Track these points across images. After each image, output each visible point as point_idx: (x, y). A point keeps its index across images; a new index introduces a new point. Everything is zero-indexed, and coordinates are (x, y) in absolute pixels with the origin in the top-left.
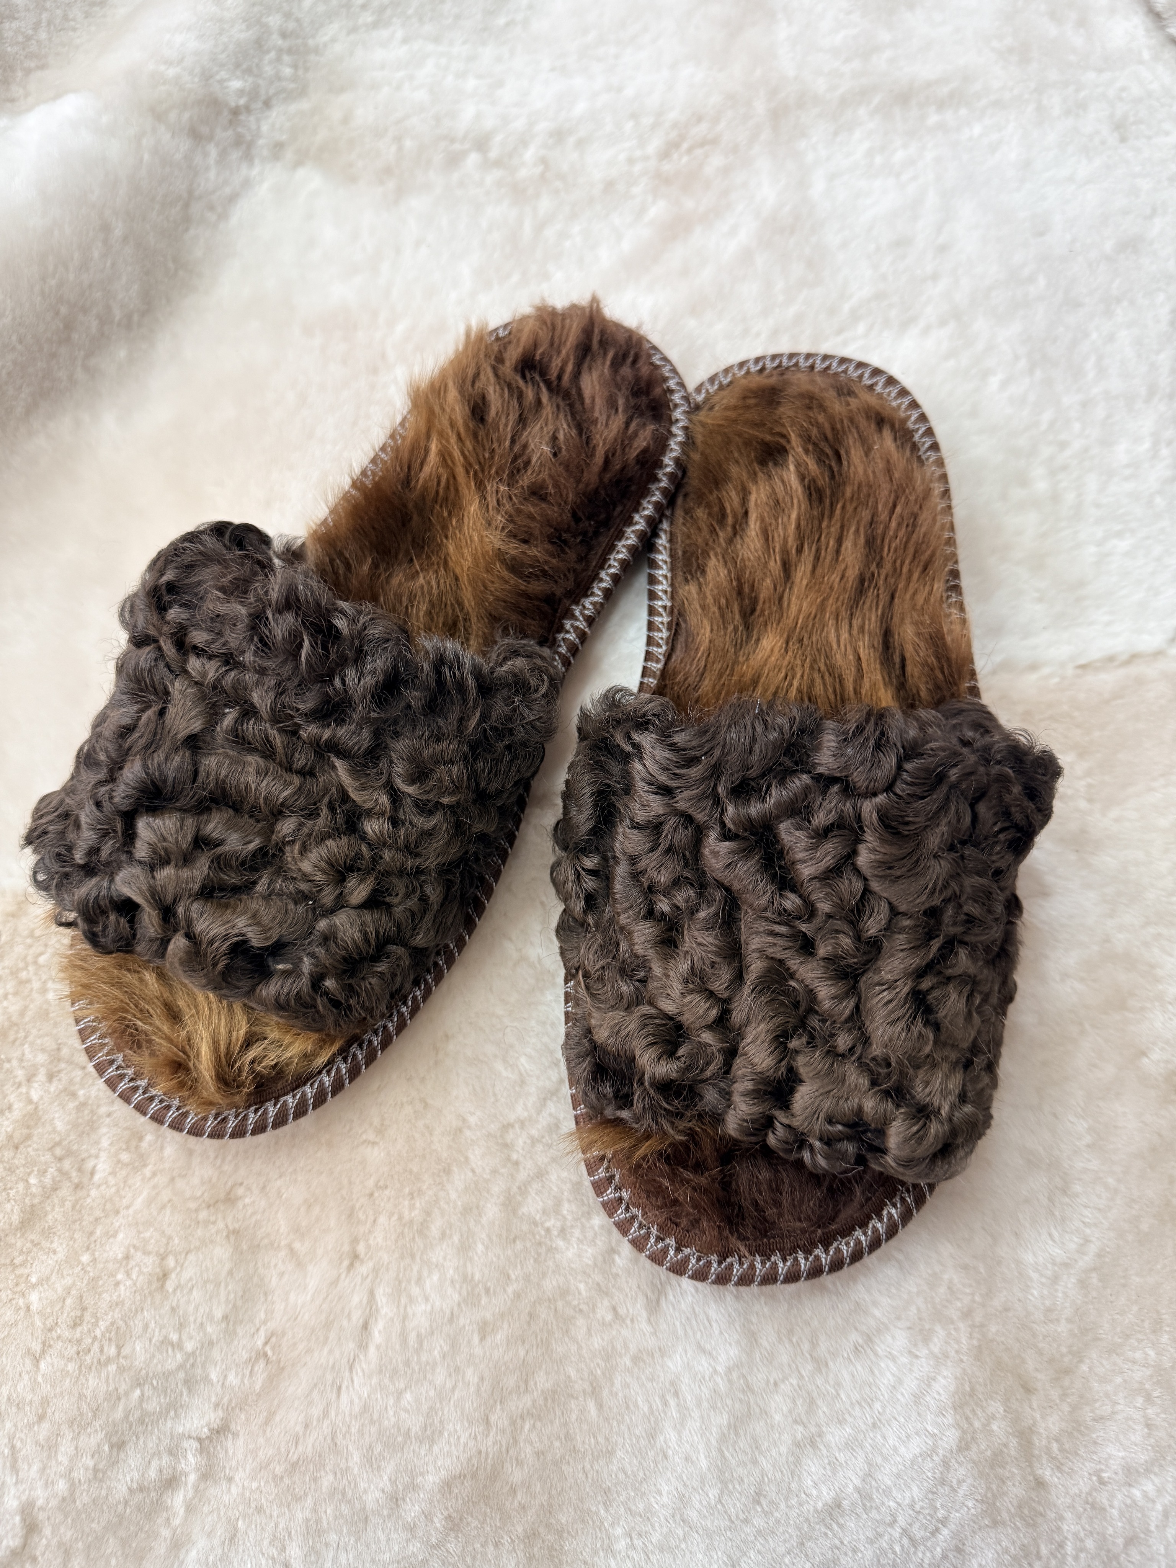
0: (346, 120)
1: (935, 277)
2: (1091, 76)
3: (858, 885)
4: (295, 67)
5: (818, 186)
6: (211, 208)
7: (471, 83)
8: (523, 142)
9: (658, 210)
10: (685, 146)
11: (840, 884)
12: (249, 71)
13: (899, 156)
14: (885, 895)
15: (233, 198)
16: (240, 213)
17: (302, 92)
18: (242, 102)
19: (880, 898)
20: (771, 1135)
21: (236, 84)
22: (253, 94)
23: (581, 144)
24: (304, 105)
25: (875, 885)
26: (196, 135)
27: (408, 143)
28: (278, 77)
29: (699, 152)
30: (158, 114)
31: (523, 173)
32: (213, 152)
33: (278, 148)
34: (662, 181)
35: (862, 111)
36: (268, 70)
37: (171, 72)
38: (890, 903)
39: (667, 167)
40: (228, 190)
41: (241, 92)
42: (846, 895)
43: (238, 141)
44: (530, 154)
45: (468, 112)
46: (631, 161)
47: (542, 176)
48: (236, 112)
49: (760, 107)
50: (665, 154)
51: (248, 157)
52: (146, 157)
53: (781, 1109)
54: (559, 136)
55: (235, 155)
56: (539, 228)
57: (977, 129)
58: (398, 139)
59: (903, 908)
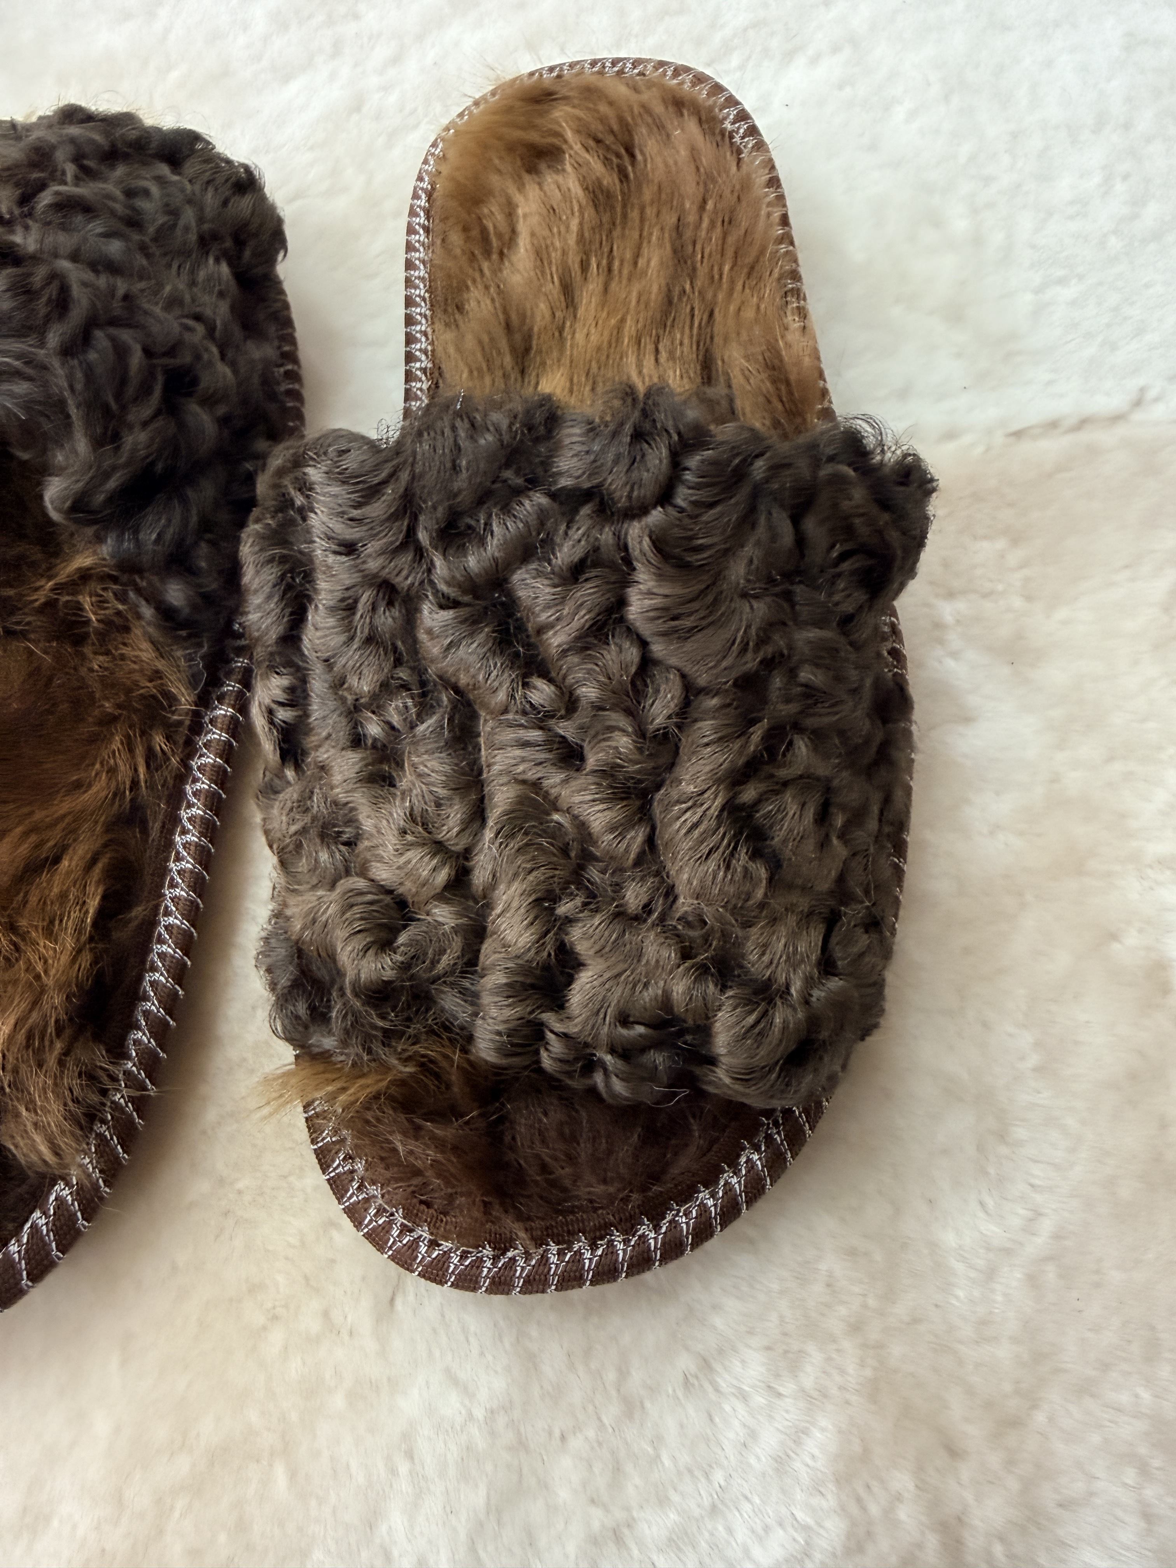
3: (633, 654)
11: (605, 653)
14: (673, 661)
19: (668, 668)
20: (544, 1054)
25: (658, 649)
38: (683, 676)
42: (614, 668)
53: (552, 1010)
59: (702, 680)
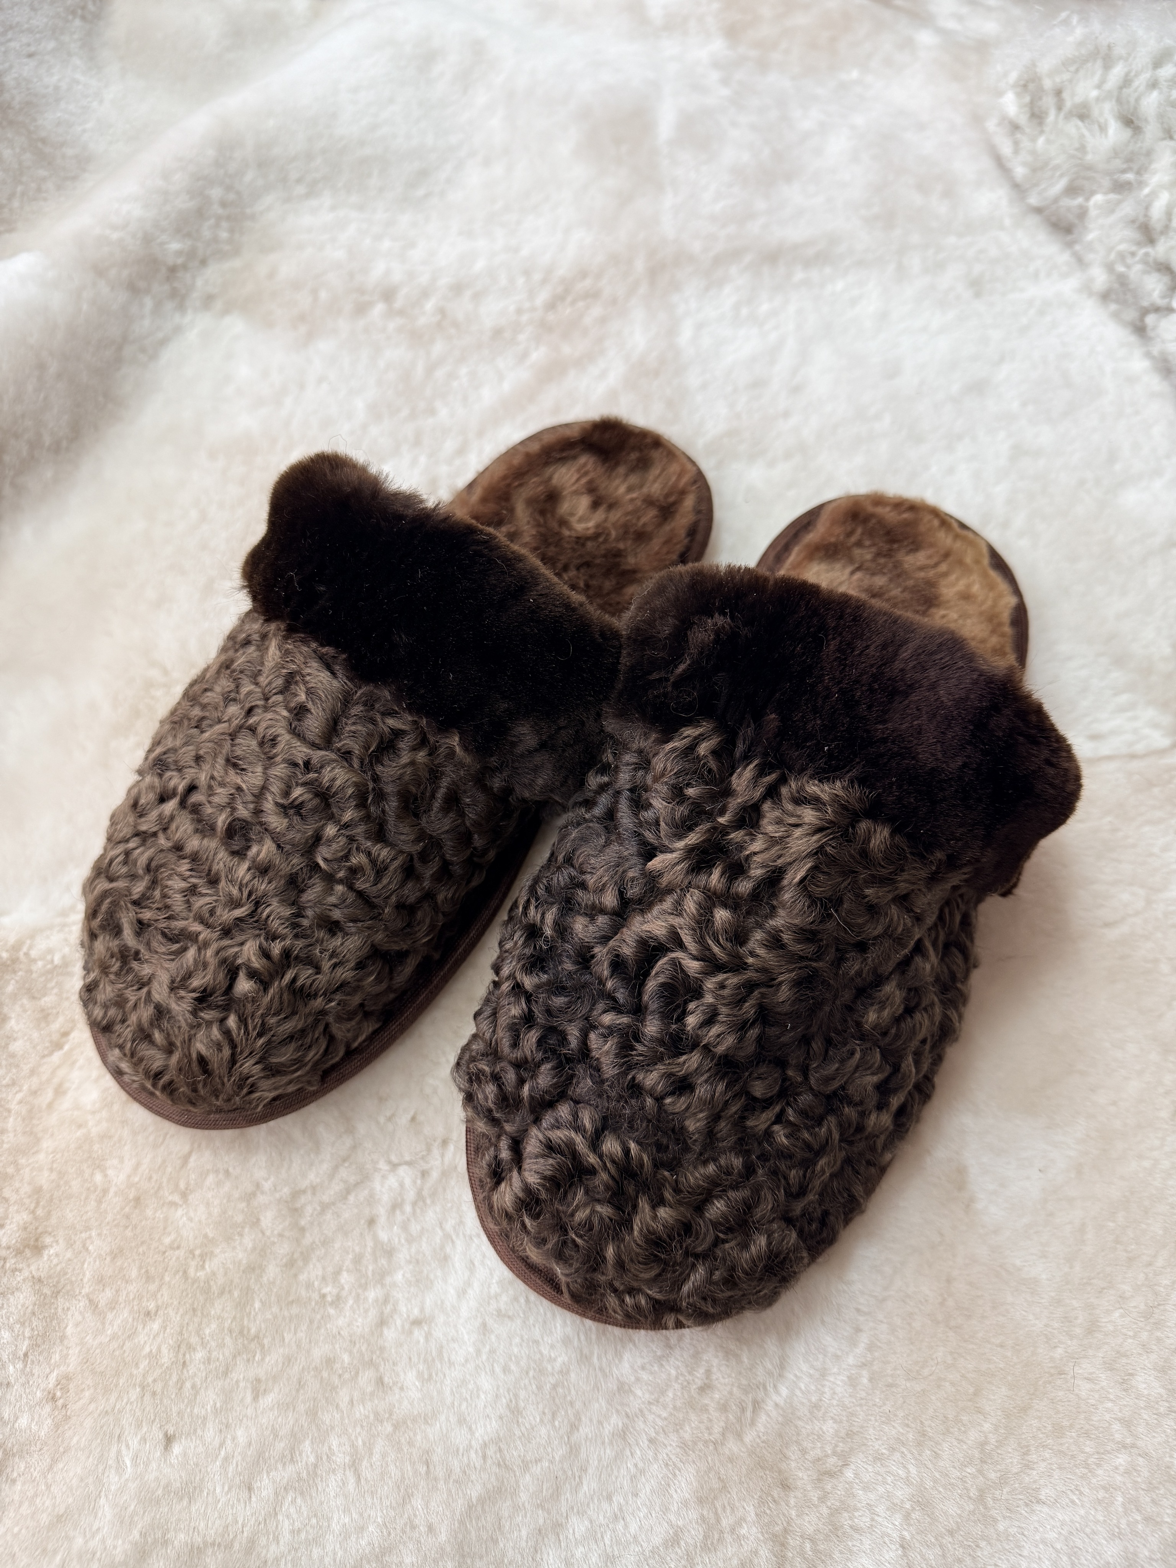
0: (271, 275)
1: (786, 414)
2: (952, 240)
4: (232, 231)
5: (686, 333)
6: (143, 350)
7: (386, 244)
8: (425, 294)
9: (539, 355)
10: (569, 299)
12: (189, 235)
13: (765, 307)
15: (163, 342)
16: (168, 355)
17: (236, 252)
18: (180, 261)
21: (175, 246)
22: (191, 254)
23: (477, 297)
24: (236, 263)
26: (133, 289)
27: (323, 295)
28: (215, 240)
29: (581, 304)
30: (99, 271)
31: (422, 321)
32: (149, 303)
33: (208, 301)
34: (544, 328)
35: (733, 270)
36: (207, 233)
37: (115, 236)
39: (551, 317)
40: (160, 335)
41: (179, 253)
43: (173, 294)
44: (430, 305)
45: (378, 269)
46: (519, 311)
47: (439, 325)
48: (173, 270)
49: (640, 265)
50: (551, 306)
51: (181, 307)
52: (85, 307)
54: (457, 289)
55: (169, 306)
56: (430, 370)
57: (840, 285)
58: (315, 292)
